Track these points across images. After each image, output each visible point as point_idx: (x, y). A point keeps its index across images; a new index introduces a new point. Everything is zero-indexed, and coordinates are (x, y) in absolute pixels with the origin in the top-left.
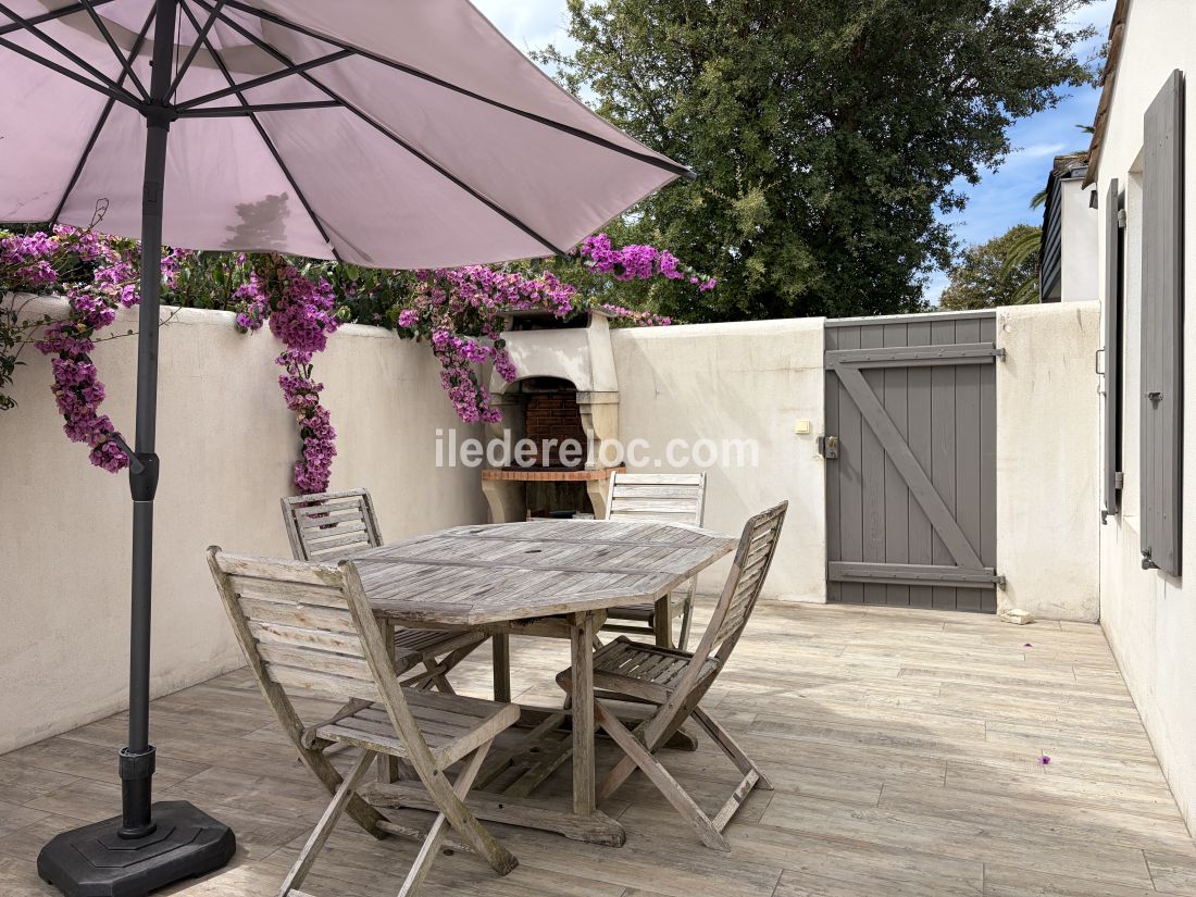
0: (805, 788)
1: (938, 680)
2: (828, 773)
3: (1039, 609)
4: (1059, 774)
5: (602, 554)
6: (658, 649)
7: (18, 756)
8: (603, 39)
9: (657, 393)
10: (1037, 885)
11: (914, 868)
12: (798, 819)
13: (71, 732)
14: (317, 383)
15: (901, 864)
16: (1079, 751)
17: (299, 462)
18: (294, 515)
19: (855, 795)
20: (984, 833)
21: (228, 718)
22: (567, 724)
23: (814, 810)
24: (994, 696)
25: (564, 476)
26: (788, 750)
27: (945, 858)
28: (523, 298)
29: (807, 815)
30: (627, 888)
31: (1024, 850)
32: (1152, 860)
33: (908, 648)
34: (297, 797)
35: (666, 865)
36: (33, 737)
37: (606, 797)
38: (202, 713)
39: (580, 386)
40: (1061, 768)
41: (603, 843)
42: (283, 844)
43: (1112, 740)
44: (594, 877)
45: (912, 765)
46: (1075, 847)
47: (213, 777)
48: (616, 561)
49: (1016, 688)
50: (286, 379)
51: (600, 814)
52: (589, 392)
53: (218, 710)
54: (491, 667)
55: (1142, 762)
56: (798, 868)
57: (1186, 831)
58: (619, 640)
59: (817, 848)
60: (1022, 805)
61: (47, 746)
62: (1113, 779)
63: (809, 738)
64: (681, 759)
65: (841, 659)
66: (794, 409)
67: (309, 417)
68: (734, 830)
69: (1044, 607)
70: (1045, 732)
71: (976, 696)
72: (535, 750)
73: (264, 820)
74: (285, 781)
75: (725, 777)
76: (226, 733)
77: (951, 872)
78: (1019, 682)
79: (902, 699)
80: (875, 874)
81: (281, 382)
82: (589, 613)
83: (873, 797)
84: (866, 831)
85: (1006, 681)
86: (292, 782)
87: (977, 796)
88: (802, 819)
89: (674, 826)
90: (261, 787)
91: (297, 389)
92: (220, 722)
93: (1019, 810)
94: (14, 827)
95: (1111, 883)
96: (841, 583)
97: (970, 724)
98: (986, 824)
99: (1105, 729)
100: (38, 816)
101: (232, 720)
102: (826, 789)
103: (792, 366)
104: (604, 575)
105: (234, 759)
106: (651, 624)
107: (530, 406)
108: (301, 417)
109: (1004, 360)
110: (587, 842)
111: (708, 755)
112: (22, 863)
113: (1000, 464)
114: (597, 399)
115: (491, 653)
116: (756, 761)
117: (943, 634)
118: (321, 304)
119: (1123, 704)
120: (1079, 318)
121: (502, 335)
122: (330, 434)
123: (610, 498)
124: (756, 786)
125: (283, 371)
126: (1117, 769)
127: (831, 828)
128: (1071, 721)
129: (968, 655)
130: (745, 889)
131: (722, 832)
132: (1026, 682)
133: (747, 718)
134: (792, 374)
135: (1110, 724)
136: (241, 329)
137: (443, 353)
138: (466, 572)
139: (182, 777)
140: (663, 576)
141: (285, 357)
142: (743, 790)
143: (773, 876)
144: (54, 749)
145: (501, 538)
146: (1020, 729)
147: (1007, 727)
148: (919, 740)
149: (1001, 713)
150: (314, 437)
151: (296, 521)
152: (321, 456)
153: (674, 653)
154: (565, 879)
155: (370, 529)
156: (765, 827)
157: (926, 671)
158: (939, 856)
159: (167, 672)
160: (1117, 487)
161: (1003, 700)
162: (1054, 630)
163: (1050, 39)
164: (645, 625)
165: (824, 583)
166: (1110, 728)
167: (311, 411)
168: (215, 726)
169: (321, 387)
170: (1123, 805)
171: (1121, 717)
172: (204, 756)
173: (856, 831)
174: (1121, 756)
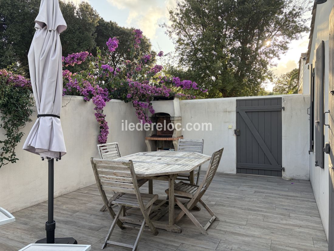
0: (227, 220)
1: (264, 195)
2: (234, 217)
3: (293, 176)
4: (294, 219)
5: (177, 160)
6: (191, 185)
7: (30, 208)
8: (178, 21)
9: (192, 117)
10: (284, 245)
11: (254, 240)
12: (225, 228)
13: (43, 203)
14: (104, 115)
15: (250, 239)
16: (299, 213)
17: (99, 135)
18: (100, 149)
19: (240, 223)
20: (272, 233)
21: (81, 200)
22: (167, 203)
23: (229, 226)
24: (279, 199)
25: (167, 139)
26: (224, 211)
27: (262, 238)
28: (156, 92)
29: (227, 227)
30: (182, 243)
31: (282, 237)
32: (314, 240)
33: (257, 186)
34: (100, 219)
35: (192, 238)
36: (34, 204)
37: (177, 221)
38: (75, 198)
39: (171, 115)
40: (294, 218)
41: (176, 232)
42: (98, 230)
43: (309, 211)
44: (173, 240)
45: (255, 216)
46: (295, 237)
47: (79, 214)
48: (180, 162)
49: (285, 197)
50: (97, 114)
51: (175, 225)
52: (174, 117)
53: (79, 198)
54: (148, 189)
55: (316, 216)
56: (224, 239)
57: (324, 233)
58: (181, 182)
59: (230, 235)
60: (283, 226)
61: (37, 206)
62: (307, 220)
63: (229, 208)
64: (196, 213)
65: (239, 189)
66: (228, 122)
67: (102, 124)
68: (209, 230)
69: (295, 176)
70: (291, 208)
71: (274, 199)
72: (159, 209)
73: (92, 224)
74: (97, 216)
75: (207, 217)
76: (82, 204)
77: (263, 241)
78: (286, 196)
79: (254, 199)
80: (244, 241)
81: (95, 115)
82: (173, 175)
83: (245, 223)
84: (242, 231)
85: (283, 195)
86: (99, 216)
87: (271, 223)
88: (226, 228)
89: (194, 229)
90: (91, 217)
91: (99, 116)
92: (80, 201)
93: (282, 227)
94: (32, 225)
95: (303, 245)
96: (240, 168)
97: (272, 206)
98: (273, 230)
99: (307, 208)
100: (37, 223)
101: (83, 201)
102: (233, 221)
103: (227, 111)
104: (177, 165)
105: (84, 210)
106: (189, 178)
107: (158, 120)
108: (100, 123)
109: (284, 110)
110: (172, 232)
111: (203, 212)
112: (35, 233)
113: (283, 138)
114: (176, 119)
115: (148, 185)
116: (215, 214)
117: (267, 183)
118: (105, 94)
119: (313, 202)
120: (304, 99)
121: (151, 102)
122: (107, 128)
123: (179, 145)
124: (215, 220)
125: (96, 112)
126: (309, 218)
127: (233, 230)
128: (298, 206)
129: (273, 188)
130: (211, 244)
131: (206, 230)
132: (288, 196)
133: (214, 203)
134: (227, 113)
135: (309, 207)
136: (85, 101)
137: (136, 106)
138: (143, 164)
139: (72, 214)
140: (192, 166)
141: (96, 108)
142: (212, 220)
143: (218, 241)
144: (39, 207)
145: (151, 155)
146: (285, 208)
147: (281, 207)
148: (258, 210)
149: (280, 203)
150: (103, 128)
151: (100, 151)
152: (105, 133)
153: (195, 185)
154: (166, 240)
155: (118, 153)
156: (216, 229)
157: (261, 192)
158: (260, 238)
159: (66, 188)
160: (312, 144)
161: (281, 200)
162: (297, 182)
163: (300, 21)
164: (187, 178)
165: (236, 168)
166: (308, 208)
167: (103, 122)
168: (78, 202)
169: (105, 116)
170: (309, 227)
171: (312, 205)
172: (77, 209)
173: (240, 231)
174: (310, 215)
